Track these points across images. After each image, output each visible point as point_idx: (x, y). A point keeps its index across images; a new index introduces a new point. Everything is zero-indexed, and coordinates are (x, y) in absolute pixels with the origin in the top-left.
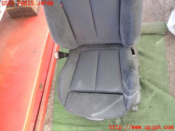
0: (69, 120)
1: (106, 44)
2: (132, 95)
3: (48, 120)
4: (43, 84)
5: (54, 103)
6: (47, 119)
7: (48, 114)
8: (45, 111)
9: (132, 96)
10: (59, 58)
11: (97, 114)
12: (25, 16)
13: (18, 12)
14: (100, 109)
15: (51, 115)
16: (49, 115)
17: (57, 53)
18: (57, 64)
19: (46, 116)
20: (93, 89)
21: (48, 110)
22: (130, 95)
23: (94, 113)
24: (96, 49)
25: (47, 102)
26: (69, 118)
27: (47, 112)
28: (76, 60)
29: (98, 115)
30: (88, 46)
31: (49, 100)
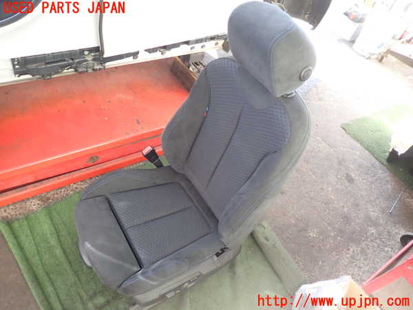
0: (63, 226)
1: (209, 210)
2: (146, 278)
3: (48, 199)
4: (100, 160)
5: (78, 192)
6: (49, 195)
7: (57, 194)
8: (60, 187)
9: (144, 279)
10: (145, 156)
11: (92, 248)
12: (183, 83)
13: (182, 72)
14: (100, 248)
15: (57, 199)
16: (56, 196)
17: (151, 149)
18: (141, 163)
19: (52, 193)
20: (126, 225)
21: (63, 190)
22: (143, 276)
23: (90, 243)
24: (195, 201)
25: (75, 181)
26: (66, 226)
27: (59, 190)
28: (158, 182)
29: (91, 250)
30: (192, 187)
31: (79, 183)
